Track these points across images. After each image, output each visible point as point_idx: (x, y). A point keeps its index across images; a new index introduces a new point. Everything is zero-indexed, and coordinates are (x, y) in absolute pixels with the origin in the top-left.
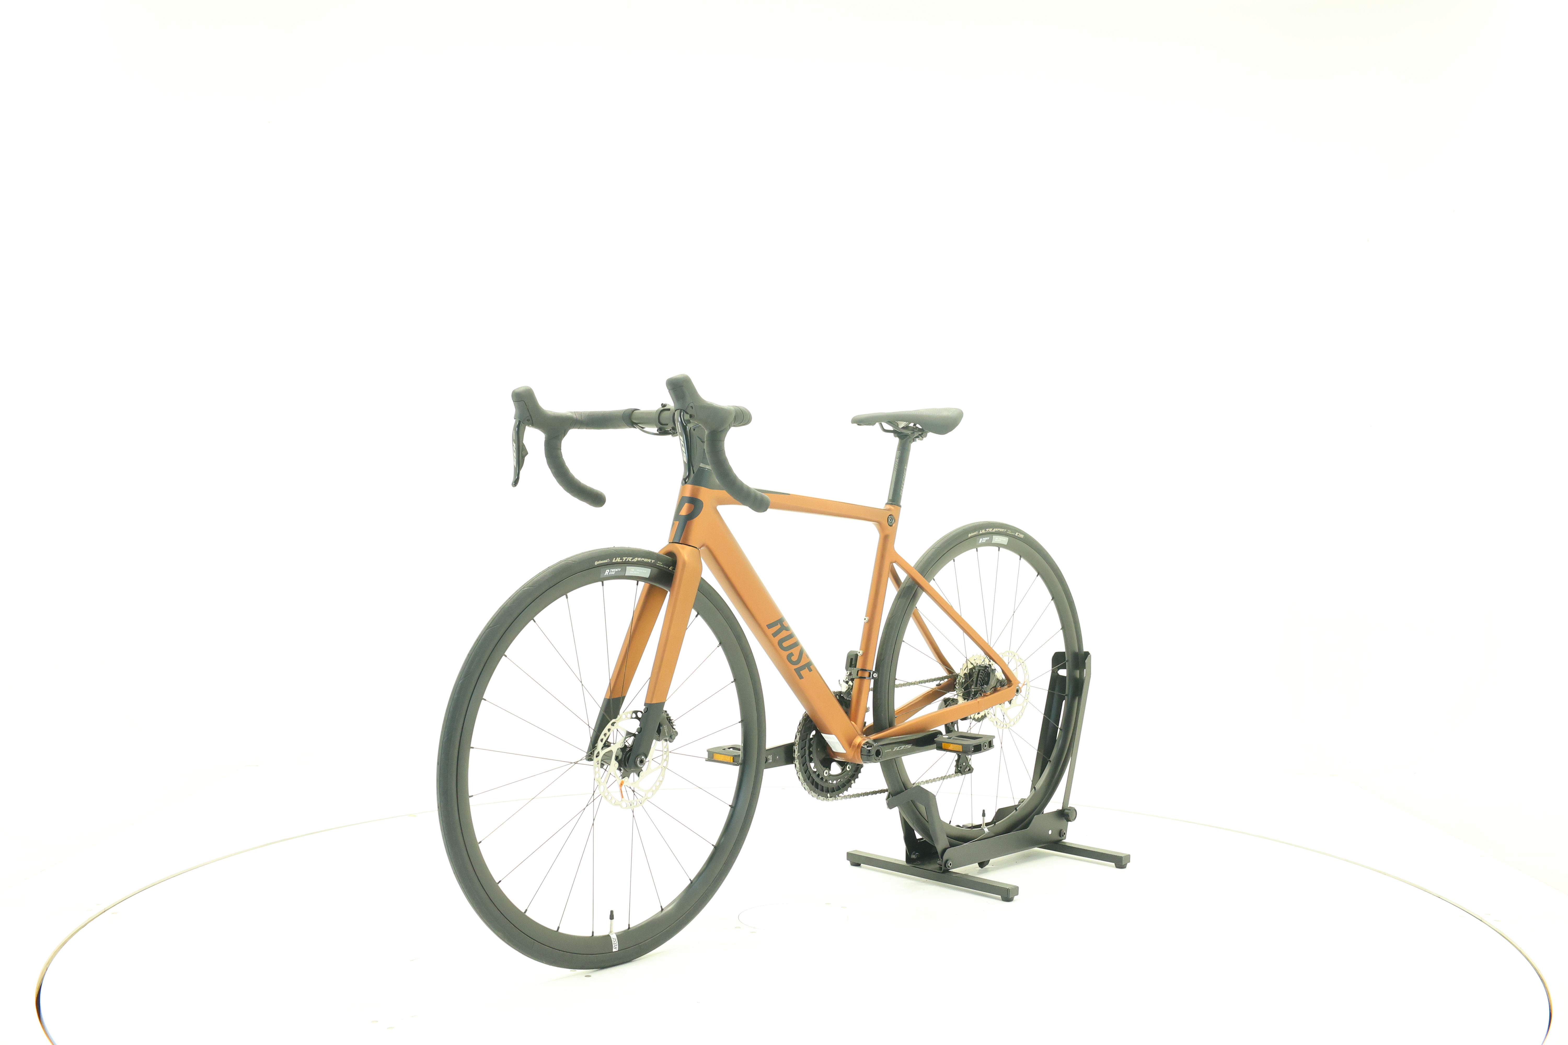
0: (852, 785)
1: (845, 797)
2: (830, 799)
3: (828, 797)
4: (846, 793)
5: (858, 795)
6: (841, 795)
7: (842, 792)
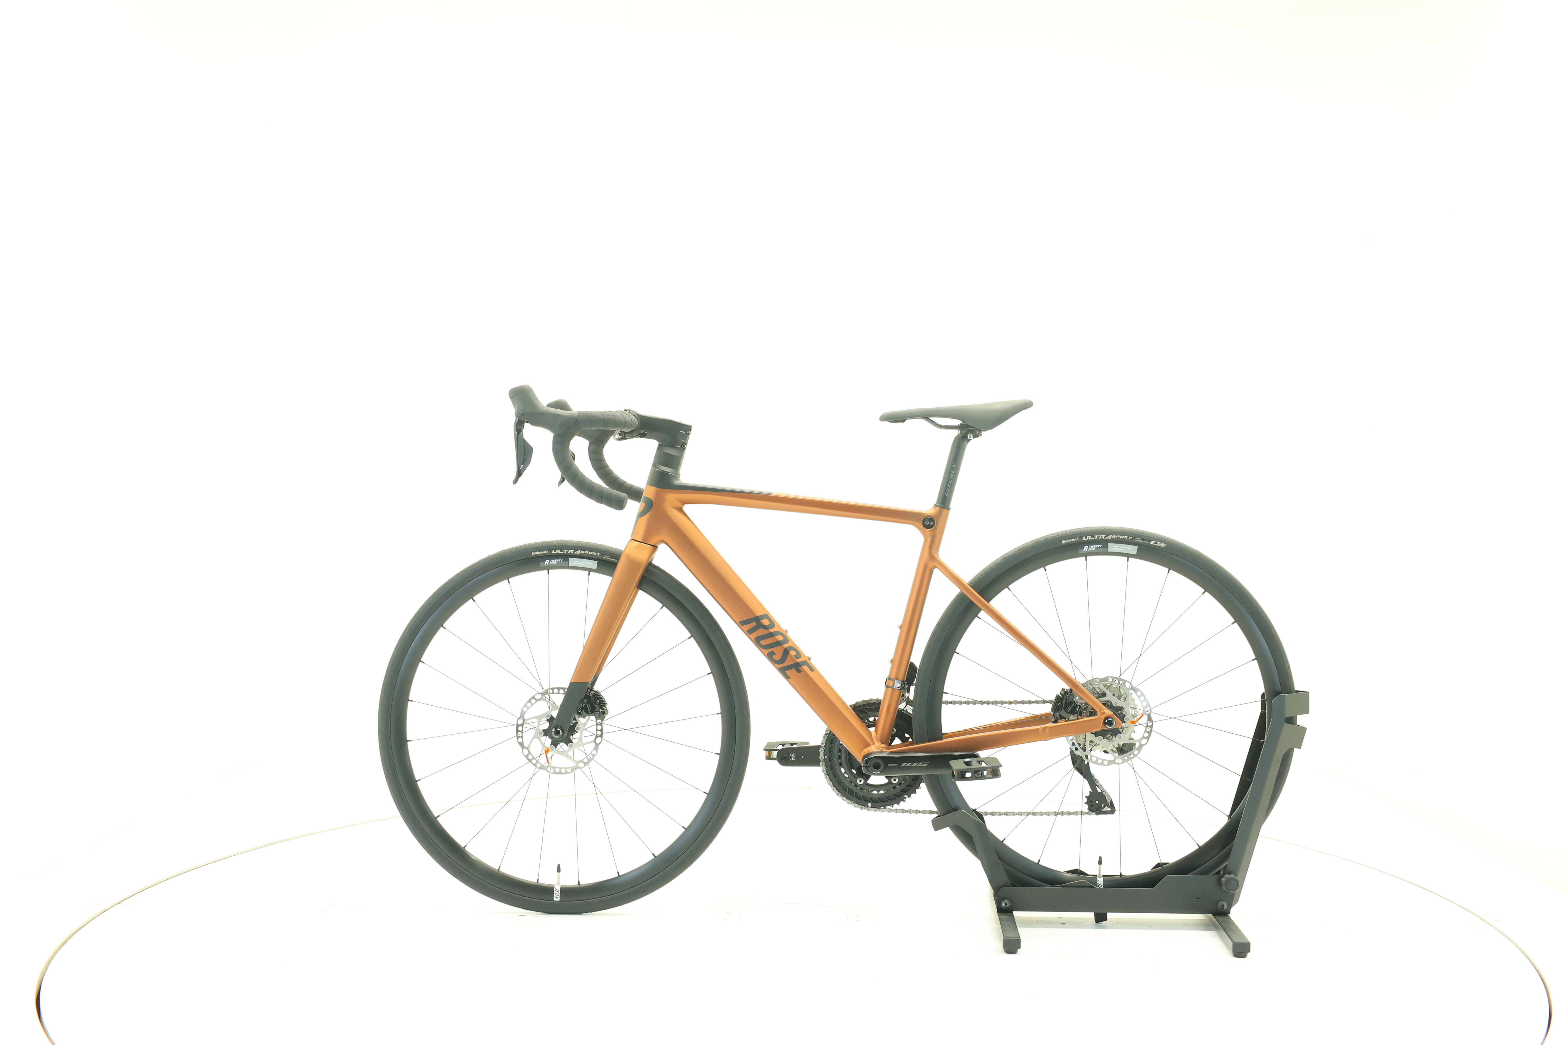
0: (906, 800)
1: (896, 811)
2: (870, 809)
3: (868, 807)
4: (896, 806)
5: (910, 811)
6: (888, 807)
7: (892, 805)
